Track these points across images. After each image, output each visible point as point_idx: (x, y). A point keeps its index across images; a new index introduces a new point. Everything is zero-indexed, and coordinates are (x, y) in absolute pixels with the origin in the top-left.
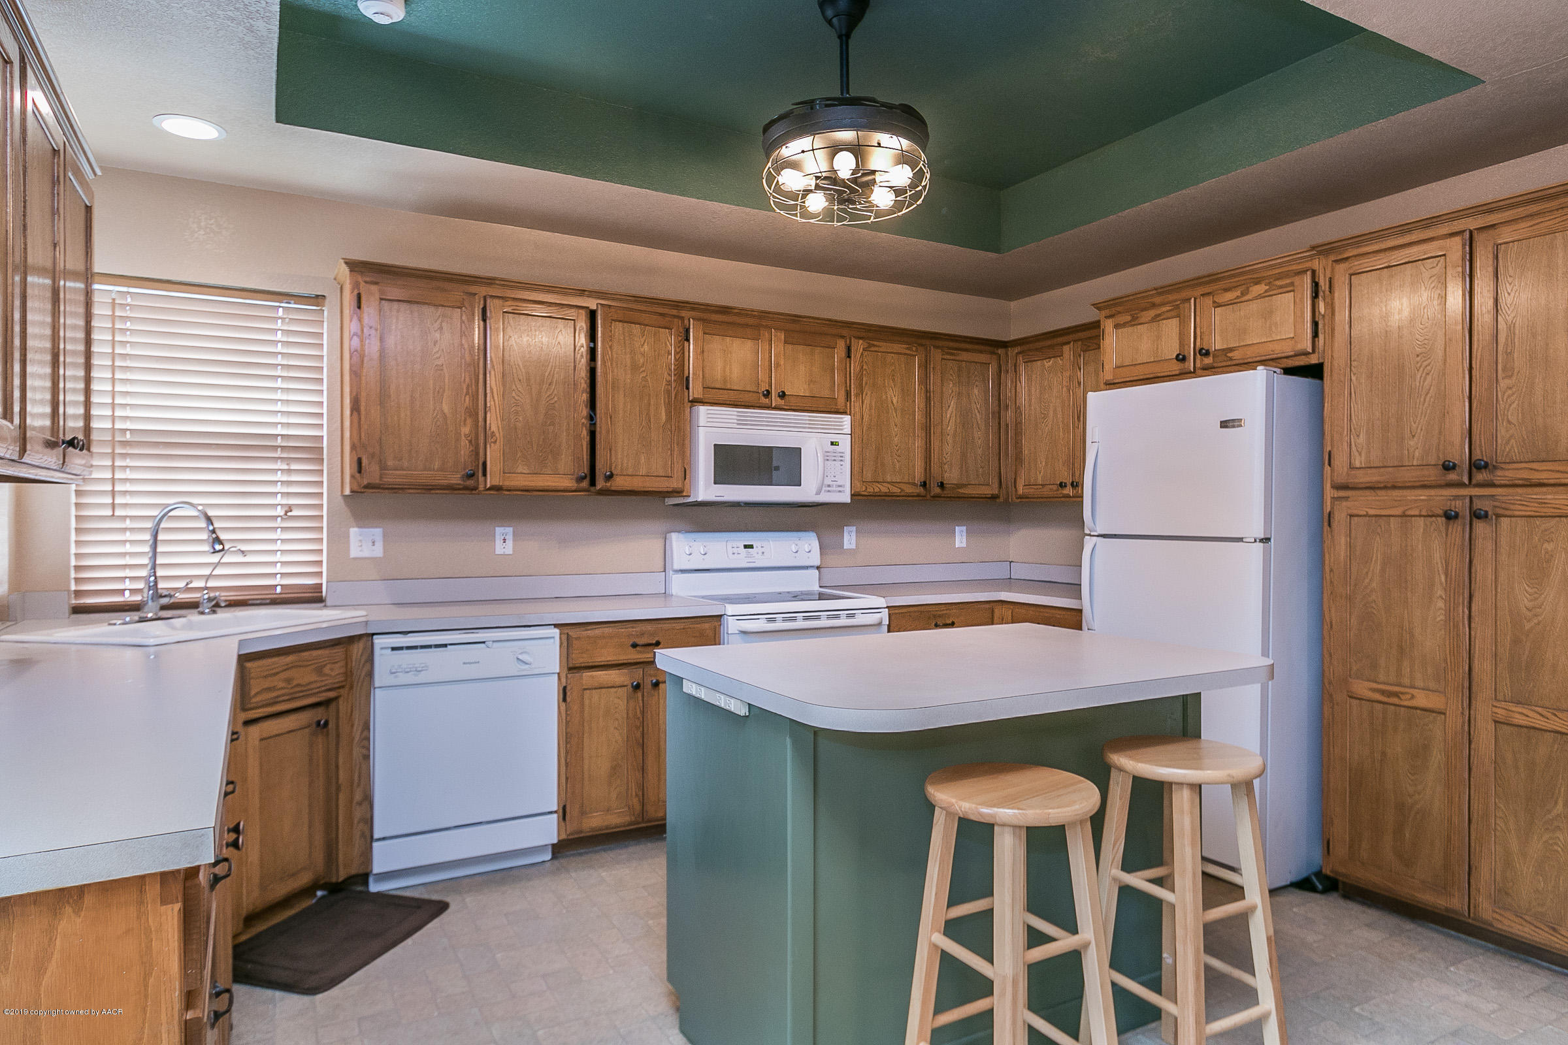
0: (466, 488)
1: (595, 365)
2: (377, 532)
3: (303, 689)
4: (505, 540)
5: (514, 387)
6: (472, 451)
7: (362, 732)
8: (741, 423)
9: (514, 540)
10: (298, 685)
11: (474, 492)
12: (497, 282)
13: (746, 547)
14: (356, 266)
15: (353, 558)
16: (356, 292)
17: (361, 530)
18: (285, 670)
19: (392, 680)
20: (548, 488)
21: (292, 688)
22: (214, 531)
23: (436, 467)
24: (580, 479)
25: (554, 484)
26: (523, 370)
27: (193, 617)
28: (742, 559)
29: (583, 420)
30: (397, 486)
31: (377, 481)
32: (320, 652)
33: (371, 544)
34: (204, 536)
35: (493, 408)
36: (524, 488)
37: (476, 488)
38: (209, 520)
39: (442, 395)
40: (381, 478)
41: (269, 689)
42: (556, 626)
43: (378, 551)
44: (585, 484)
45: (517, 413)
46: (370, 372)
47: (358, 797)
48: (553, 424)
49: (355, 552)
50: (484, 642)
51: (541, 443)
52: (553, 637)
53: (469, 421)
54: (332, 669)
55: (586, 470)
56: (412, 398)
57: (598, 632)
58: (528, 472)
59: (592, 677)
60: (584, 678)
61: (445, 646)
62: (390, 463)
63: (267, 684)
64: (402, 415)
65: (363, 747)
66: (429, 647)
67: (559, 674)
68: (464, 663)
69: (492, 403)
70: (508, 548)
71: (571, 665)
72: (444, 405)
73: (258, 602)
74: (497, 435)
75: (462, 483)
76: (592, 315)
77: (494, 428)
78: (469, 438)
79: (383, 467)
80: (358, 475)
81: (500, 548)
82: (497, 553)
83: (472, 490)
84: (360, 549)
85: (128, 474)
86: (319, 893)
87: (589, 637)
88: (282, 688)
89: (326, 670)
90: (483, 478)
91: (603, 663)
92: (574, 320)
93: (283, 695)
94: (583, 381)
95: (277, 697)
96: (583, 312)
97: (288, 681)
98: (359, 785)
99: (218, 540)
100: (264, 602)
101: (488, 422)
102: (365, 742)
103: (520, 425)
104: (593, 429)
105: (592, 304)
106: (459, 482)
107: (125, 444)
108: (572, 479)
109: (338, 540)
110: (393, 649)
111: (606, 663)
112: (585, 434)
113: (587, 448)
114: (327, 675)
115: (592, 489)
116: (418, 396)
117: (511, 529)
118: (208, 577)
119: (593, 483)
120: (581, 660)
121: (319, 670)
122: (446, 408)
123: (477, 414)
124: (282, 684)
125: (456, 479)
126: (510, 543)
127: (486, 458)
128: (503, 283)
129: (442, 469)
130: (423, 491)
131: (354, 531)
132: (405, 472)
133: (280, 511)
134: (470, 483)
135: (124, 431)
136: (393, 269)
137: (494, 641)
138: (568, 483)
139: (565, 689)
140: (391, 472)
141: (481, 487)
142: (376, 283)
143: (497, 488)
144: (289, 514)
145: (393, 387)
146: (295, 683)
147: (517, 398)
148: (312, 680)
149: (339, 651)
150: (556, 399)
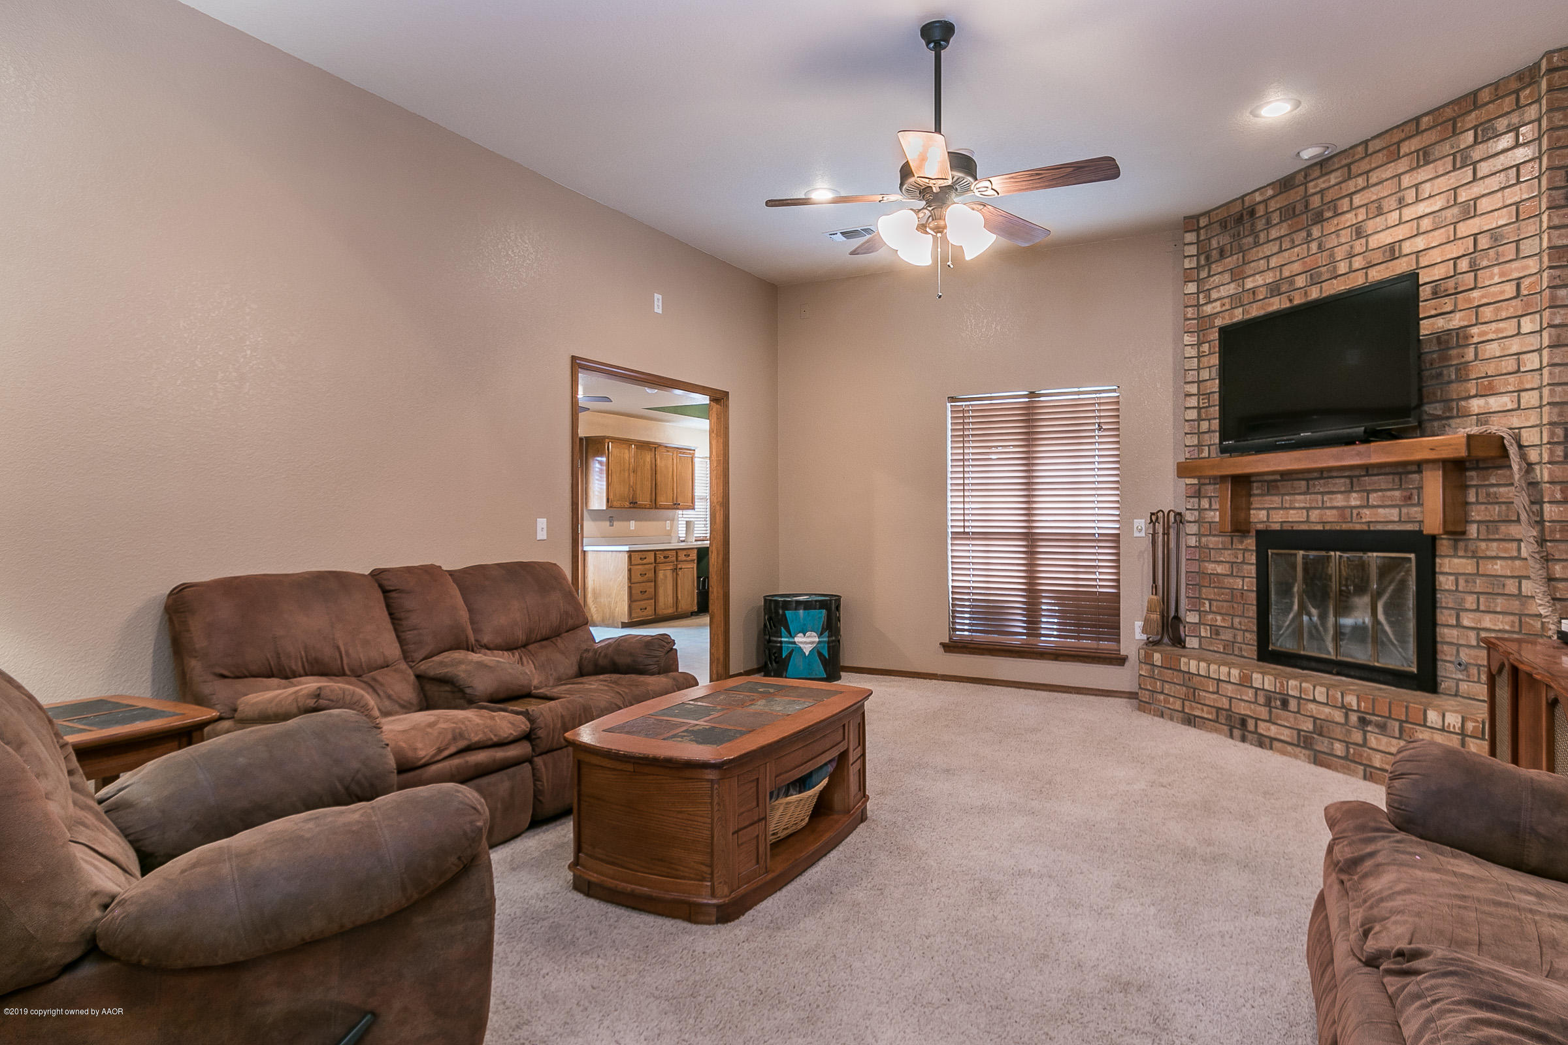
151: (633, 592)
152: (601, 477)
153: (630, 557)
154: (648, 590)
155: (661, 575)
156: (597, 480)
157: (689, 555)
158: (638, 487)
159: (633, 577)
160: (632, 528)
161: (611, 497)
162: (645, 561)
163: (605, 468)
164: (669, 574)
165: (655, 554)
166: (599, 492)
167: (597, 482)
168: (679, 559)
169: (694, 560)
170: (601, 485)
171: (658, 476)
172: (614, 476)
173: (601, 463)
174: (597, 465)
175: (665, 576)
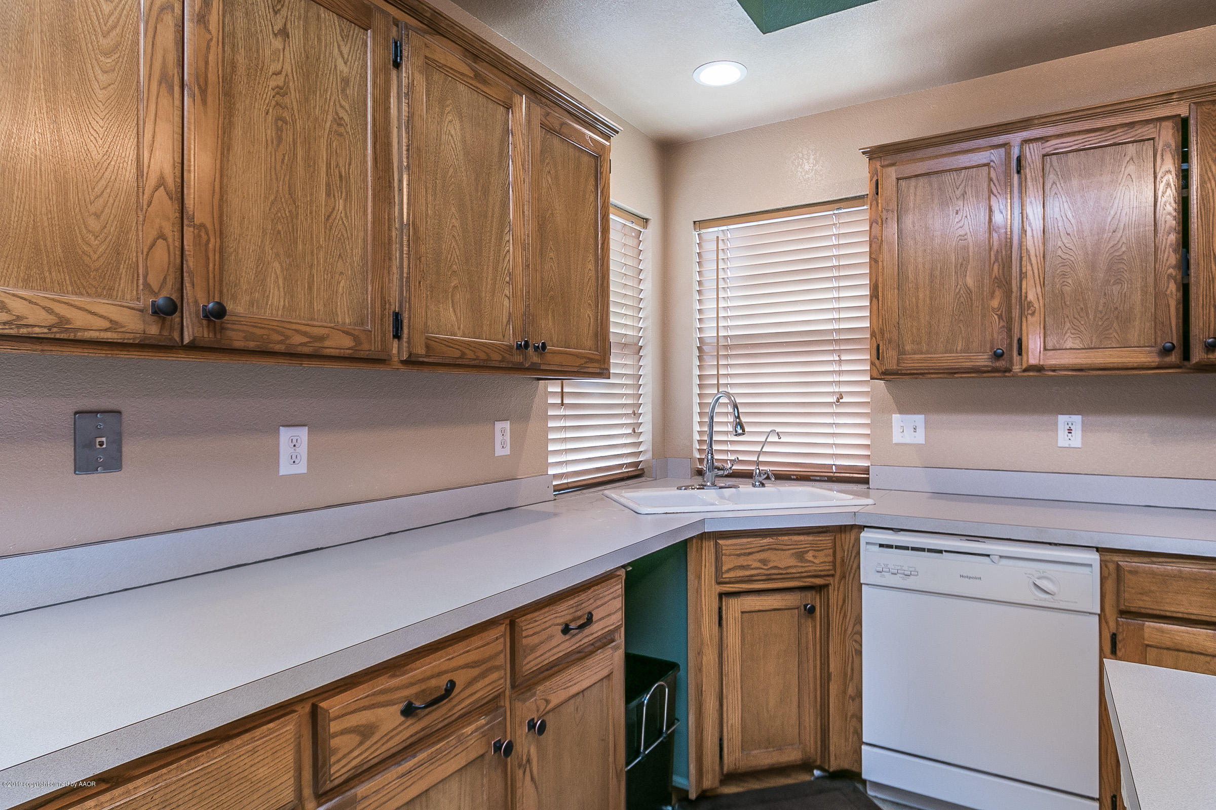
0: (995, 370)
1: (1188, 193)
2: (919, 419)
3: (781, 571)
4: (1070, 431)
5: (1060, 244)
6: (1003, 327)
7: (854, 625)
9: (1083, 431)
10: (776, 567)
11: (1007, 374)
12: (1036, 122)
14: (876, 154)
15: (896, 444)
16: (874, 180)
17: (902, 416)
18: (760, 551)
19: (878, 580)
20: (1111, 365)
21: (768, 569)
22: (738, 417)
23: (959, 348)
24: (1166, 351)
25: (1120, 360)
26: (1073, 221)
27: (745, 488)
29: (1171, 271)
30: (915, 371)
31: (895, 367)
32: (801, 538)
33: (912, 430)
34: (731, 419)
35: (1030, 273)
36: (1079, 367)
37: (1010, 370)
38: (735, 406)
39: (966, 268)
40: (898, 364)
41: (742, 567)
42: (1098, 549)
43: (919, 438)
44: (1173, 358)
45: (1064, 275)
46: (888, 258)
47: (851, 691)
48: (1118, 282)
49: (897, 437)
50: (988, 556)
51: (1100, 308)
52: (1090, 565)
53: (998, 293)
54: (815, 557)
55: (1174, 337)
56: (932, 276)
57: (1171, 567)
58: (1082, 346)
59: (1162, 631)
60: (1146, 630)
61: (940, 552)
62: (908, 348)
63: (742, 561)
64: (921, 295)
65: (856, 641)
66: (923, 550)
67: (1099, 615)
68: (962, 576)
69: (1029, 268)
70: (1076, 440)
71: (1122, 607)
72: (968, 278)
73: (818, 478)
74: (1036, 305)
75: (990, 364)
76: (1184, 124)
77: (1031, 297)
78: (999, 313)
79: (901, 352)
80: (877, 362)
81: (1063, 439)
82: (1059, 445)
83: (1005, 371)
84: (902, 434)
86: (817, 773)
87: (1153, 574)
88: (756, 568)
89: (809, 556)
90: (1019, 358)
91: (1180, 615)
92: (1153, 139)
93: (758, 575)
94: (1169, 218)
95: (752, 576)
96: (1168, 124)
97: (764, 562)
98: (852, 679)
99: (741, 425)
100: (823, 479)
101: (1024, 291)
102: (857, 637)
103: (1068, 289)
104: (1185, 282)
105: (1182, 110)
106: (986, 363)
107: (726, 347)
108: (1150, 352)
109: (880, 428)
110: (881, 546)
111: (1186, 616)
112: (1174, 290)
113: (1177, 309)
114: (810, 561)
115: (1186, 363)
116: (938, 273)
117: (1079, 417)
118: (760, 453)
119: (1186, 356)
120: (1141, 604)
121: (800, 556)
122: (970, 281)
123: (1009, 283)
124: (758, 565)
125: (983, 360)
126: (1077, 434)
127: (1021, 334)
128: (1043, 120)
129: (966, 350)
130: (945, 376)
131: (896, 417)
132: (924, 356)
133: (834, 399)
134: (1000, 364)
135: (725, 337)
136: (910, 145)
137: (1001, 557)
138: (1145, 357)
139: (1114, 637)
140: (908, 356)
141: (1016, 368)
142: (893, 165)
143: (1039, 369)
144: (841, 401)
145: (911, 268)
146: (771, 565)
147: (1063, 257)
148: (791, 564)
149: (825, 540)
150: (1124, 249)
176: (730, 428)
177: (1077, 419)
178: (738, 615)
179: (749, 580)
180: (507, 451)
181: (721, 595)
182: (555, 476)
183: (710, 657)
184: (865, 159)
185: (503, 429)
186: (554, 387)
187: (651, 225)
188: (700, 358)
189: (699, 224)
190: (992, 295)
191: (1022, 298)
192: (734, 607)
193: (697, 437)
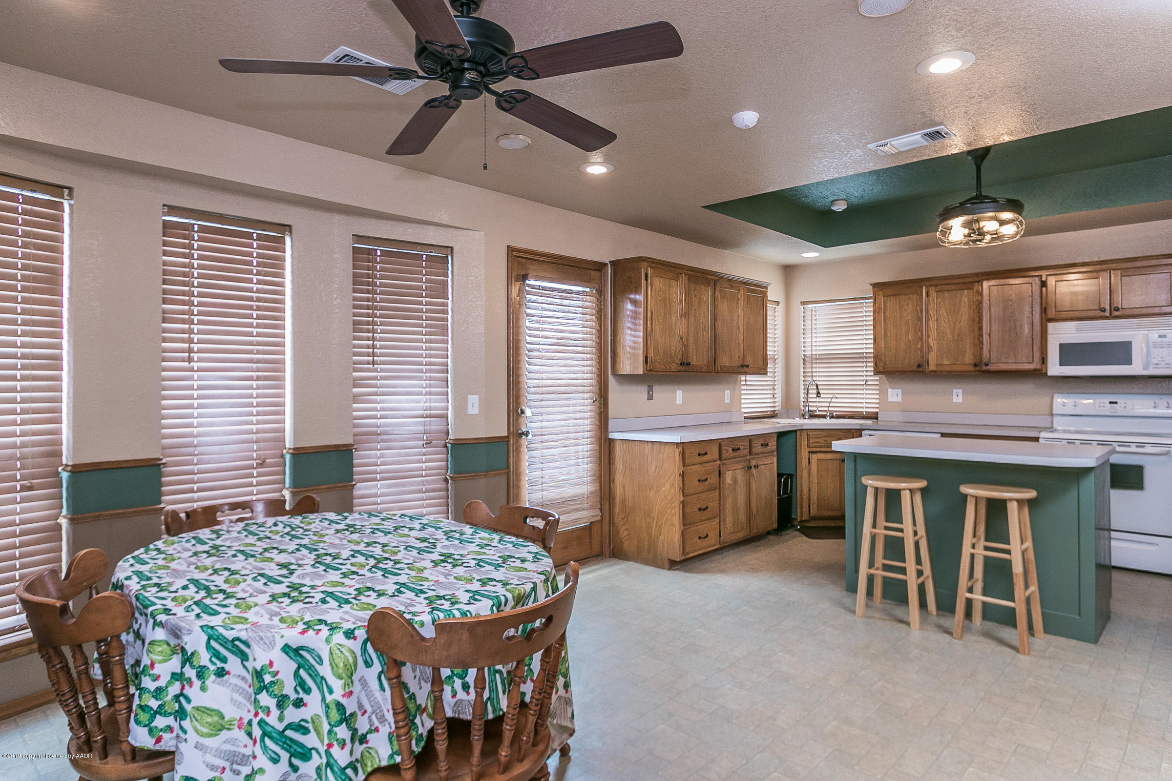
0: (919, 372)
2: (899, 391)
4: (958, 396)
5: (942, 325)
6: (920, 355)
8: (1079, 330)
11: (923, 372)
12: (933, 279)
13: (1111, 403)
14: (875, 286)
15: (890, 402)
16: (875, 293)
17: (892, 389)
18: (824, 437)
20: (964, 370)
21: (827, 444)
22: (818, 391)
23: (907, 363)
24: (975, 366)
26: (946, 317)
28: (1107, 409)
29: (978, 337)
30: (891, 372)
31: (883, 370)
33: (897, 395)
35: (931, 335)
36: (948, 371)
38: (817, 386)
39: (908, 333)
40: (885, 368)
41: (817, 442)
43: (899, 399)
44: (978, 368)
45: (943, 337)
46: (880, 327)
49: (890, 399)
51: (956, 350)
53: (920, 343)
56: (896, 335)
58: (949, 363)
63: (817, 440)
64: (892, 343)
69: (931, 333)
70: (961, 399)
72: (909, 336)
73: (858, 417)
74: (934, 349)
77: (932, 345)
78: (920, 350)
79: (886, 364)
80: (876, 367)
81: (955, 399)
82: (953, 402)
84: (893, 398)
85: (818, 370)
88: (822, 443)
92: (972, 289)
93: (823, 446)
94: (978, 318)
97: (826, 441)
99: (819, 394)
100: (860, 417)
101: (929, 342)
103: (945, 342)
106: (916, 368)
107: (816, 359)
108: (972, 366)
109: (883, 394)
116: (899, 333)
118: (829, 406)
123: (923, 339)
125: (914, 367)
126: (961, 397)
127: (928, 358)
128: (936, 278)
129: (909, 364)
130: (902, 374)
131: (890, 390)
132: (893, 366)
134: (920, 369)
135: (815, 355)
136: (887, 283)
138: (970, 368)
140: (888, 366)
141: (926, 370)
142: (882, 290)
144: (867, 383)
145: (888, 331)
147: (943, 330)
150: (963, 328)
151: (688, 510)
152: (635, 324)
153: (683, 454)
154: (710, 505)
155: (728, 477)
156: (629, 328)
157: (767, 445)
158: (691, 339)
159: (686, 486)
160: (679, 401)
161: (651, 354)
162: (706, 458)
163: (641, 310)
164: (740, 475)
165: (720, 445)
166: (631, 347)
167: (628, 332)
168: (754, 450)
169: (773, 452)
170: (635, 336)
171: (719, 323)
172: (656, 323)
173: (635, 303)
174: (629, 306)
175: (735, 480)
176: (815, 396)
177: (960, 391)
178: (816, 460)
179: (820, 447)
180: (729, 401)
181: (810, 452)
182: (745, 413)
183: (805, 475)
184: (871, 287)
185: (727, 392)
186: (743, 378)
187: (780, 305)
188: (804, 364)
189: (803, 303)
190: (918, 344)
191: (929, 345)
192: (814, 457)
193: (802, 400)
